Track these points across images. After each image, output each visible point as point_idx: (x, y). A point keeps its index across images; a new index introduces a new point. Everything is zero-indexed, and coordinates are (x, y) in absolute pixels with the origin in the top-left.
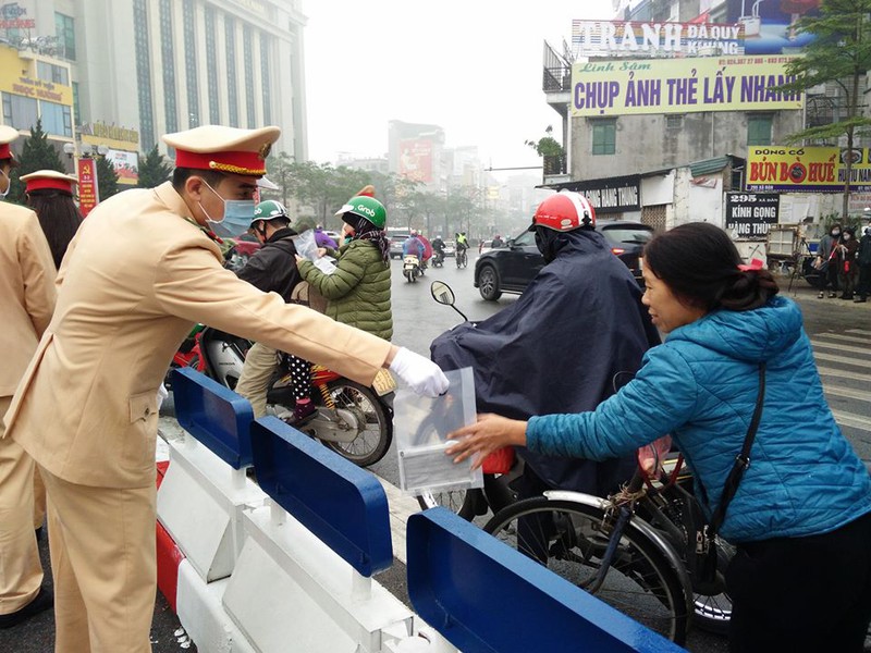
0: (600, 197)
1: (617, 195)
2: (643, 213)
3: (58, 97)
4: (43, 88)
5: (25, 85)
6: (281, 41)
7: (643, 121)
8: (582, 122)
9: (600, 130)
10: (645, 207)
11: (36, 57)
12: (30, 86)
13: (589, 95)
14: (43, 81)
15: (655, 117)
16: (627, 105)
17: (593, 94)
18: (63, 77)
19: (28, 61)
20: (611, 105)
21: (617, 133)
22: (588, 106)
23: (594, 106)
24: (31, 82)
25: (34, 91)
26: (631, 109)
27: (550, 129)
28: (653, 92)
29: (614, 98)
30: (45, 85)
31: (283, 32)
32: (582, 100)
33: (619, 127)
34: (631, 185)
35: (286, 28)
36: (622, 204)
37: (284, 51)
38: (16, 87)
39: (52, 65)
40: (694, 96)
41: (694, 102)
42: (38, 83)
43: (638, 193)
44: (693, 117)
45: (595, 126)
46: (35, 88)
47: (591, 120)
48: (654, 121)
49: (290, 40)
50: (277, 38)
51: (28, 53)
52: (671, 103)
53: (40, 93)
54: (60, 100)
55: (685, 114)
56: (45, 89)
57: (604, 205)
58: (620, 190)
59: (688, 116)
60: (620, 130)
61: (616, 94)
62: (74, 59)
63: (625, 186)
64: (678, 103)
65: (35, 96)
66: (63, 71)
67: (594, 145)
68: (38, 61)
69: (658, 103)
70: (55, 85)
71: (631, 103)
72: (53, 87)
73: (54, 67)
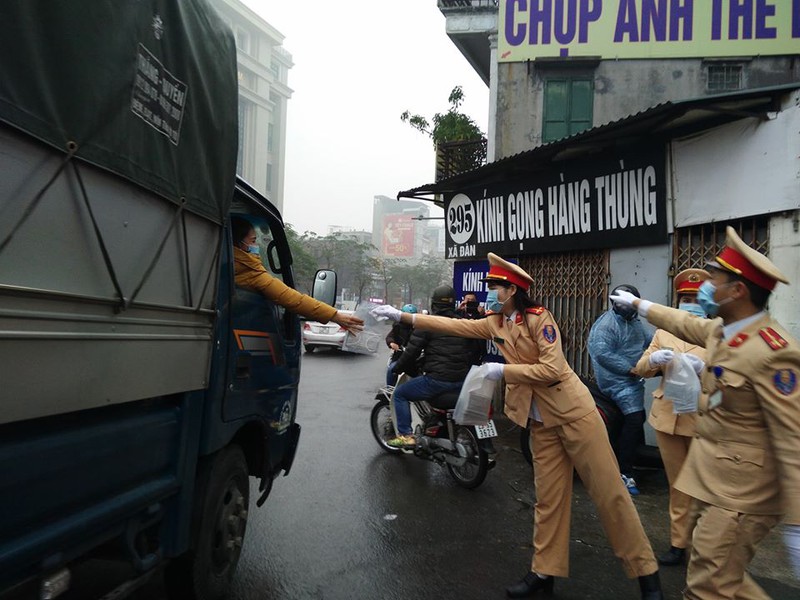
0: (544, 208)
1: (592, 200)
2: (677, 252)
6: (259, 109)
7: (654, 74)
8: (520, 74)
9: (559, 90)
10: (683, 232)
13: (535, 17)
15: (679, 66)
16: (618, 38)
17: (544, 16)
20: (583, 39)
21: (597, 98)
22: (533, 41)
23: (546, 40)
26: (628, 49)
27: (456, 96)
28: (677, 12)
29: (591, 25)
31: (262, 100)
32: (522, 27)
33: (600, 85)
34: (636, 164)
35: (267, 97)
36: (607, 223)
40: (770, 22)
41: (771, 33)
43: (660, 189)
44: (766, 67)
45: (549, 82)
47: (541, 68)
48: (678, 74)
49: (271, 109)
50: (256, 105)
52: (716, 35)
55: (748, 61)
57: (555, 231)
58: (599, 183)
59: (755, 65)
60: (604, 91)
61: (596, 14)
63: (617, 170)
64: (733, 35)
67: (546, 122)
69: (688, 36)
71: (626, 36)
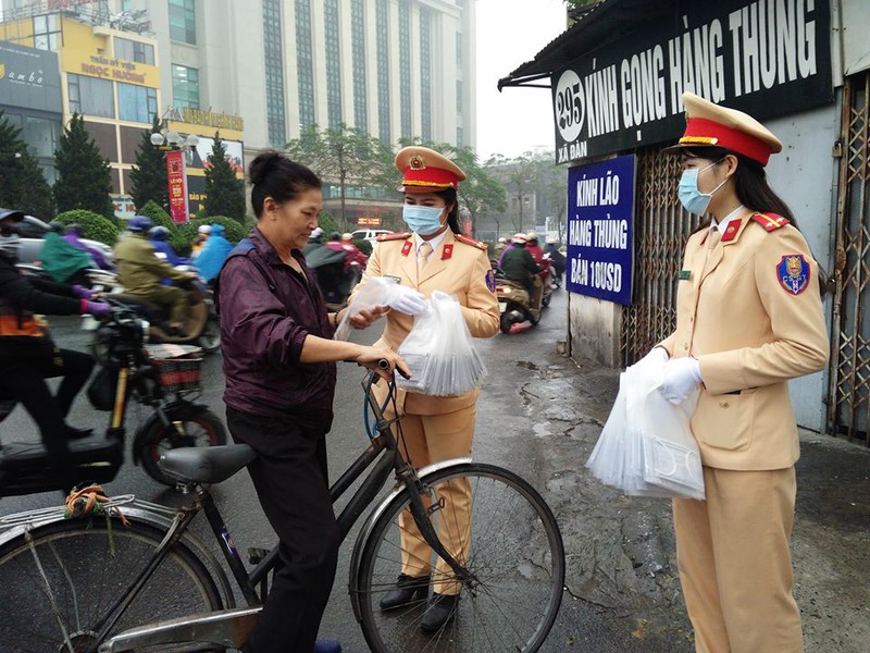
0: (665, 73)
1: (725, 51)
3: (141, 79)
4: (120, 68)
5: (96, 65)
6: (444, 16)
10: (856, 82)
11: (113, 33)
12: (103, 66)
14: (121, 61)
18: (148, 56)
19: (105, 38)
24: (105, 62)
25: (110, 72)
30: (123, 65)
31: (449, 6)
35: (452, 2)
36: (747, 84)
37: (448, 27)
38: (85, 67)
39: (134, 42)
42: (113, 63)
43: (821, 16)
46: (111, 69)
50: (442, 12)
51: (104, 29)
53: (117, 74)
54: (143, 82)
56: (125, 70)
57: (680, 107)
58: (735, 20)
62: (194, 43)
65: (110, 78)
66: (148, 49)
68: (115, 37)
70: (137, 65)
72: (133, 67)
73: (136, 45)
